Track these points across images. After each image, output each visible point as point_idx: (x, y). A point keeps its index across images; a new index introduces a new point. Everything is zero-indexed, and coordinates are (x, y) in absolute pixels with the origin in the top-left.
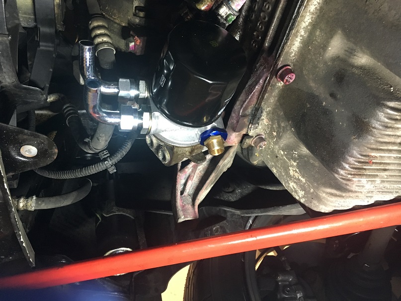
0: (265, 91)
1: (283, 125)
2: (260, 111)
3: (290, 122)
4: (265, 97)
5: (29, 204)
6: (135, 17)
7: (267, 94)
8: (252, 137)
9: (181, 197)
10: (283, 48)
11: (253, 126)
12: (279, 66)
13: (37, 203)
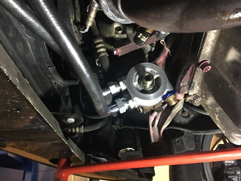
0: (194, 74)
1: (207, 92)
2: (193, 84)
3: (211, 92)
4: (195, 77)
5: (80, 130)
6: (116, 34)
7: (195, 76)
8: (191, 96)
9: (152, 129)
10: (200, 52)
11: (190, 91)
12: (200, 62)
13: (84, 129)
